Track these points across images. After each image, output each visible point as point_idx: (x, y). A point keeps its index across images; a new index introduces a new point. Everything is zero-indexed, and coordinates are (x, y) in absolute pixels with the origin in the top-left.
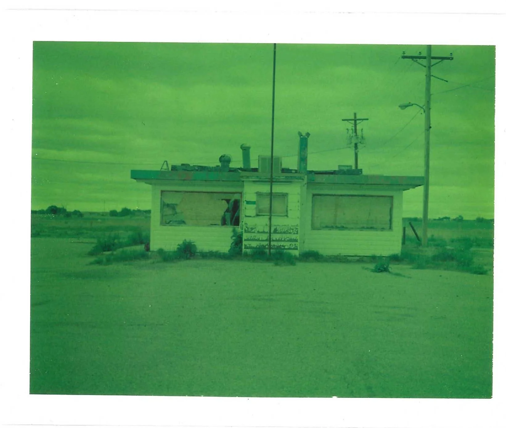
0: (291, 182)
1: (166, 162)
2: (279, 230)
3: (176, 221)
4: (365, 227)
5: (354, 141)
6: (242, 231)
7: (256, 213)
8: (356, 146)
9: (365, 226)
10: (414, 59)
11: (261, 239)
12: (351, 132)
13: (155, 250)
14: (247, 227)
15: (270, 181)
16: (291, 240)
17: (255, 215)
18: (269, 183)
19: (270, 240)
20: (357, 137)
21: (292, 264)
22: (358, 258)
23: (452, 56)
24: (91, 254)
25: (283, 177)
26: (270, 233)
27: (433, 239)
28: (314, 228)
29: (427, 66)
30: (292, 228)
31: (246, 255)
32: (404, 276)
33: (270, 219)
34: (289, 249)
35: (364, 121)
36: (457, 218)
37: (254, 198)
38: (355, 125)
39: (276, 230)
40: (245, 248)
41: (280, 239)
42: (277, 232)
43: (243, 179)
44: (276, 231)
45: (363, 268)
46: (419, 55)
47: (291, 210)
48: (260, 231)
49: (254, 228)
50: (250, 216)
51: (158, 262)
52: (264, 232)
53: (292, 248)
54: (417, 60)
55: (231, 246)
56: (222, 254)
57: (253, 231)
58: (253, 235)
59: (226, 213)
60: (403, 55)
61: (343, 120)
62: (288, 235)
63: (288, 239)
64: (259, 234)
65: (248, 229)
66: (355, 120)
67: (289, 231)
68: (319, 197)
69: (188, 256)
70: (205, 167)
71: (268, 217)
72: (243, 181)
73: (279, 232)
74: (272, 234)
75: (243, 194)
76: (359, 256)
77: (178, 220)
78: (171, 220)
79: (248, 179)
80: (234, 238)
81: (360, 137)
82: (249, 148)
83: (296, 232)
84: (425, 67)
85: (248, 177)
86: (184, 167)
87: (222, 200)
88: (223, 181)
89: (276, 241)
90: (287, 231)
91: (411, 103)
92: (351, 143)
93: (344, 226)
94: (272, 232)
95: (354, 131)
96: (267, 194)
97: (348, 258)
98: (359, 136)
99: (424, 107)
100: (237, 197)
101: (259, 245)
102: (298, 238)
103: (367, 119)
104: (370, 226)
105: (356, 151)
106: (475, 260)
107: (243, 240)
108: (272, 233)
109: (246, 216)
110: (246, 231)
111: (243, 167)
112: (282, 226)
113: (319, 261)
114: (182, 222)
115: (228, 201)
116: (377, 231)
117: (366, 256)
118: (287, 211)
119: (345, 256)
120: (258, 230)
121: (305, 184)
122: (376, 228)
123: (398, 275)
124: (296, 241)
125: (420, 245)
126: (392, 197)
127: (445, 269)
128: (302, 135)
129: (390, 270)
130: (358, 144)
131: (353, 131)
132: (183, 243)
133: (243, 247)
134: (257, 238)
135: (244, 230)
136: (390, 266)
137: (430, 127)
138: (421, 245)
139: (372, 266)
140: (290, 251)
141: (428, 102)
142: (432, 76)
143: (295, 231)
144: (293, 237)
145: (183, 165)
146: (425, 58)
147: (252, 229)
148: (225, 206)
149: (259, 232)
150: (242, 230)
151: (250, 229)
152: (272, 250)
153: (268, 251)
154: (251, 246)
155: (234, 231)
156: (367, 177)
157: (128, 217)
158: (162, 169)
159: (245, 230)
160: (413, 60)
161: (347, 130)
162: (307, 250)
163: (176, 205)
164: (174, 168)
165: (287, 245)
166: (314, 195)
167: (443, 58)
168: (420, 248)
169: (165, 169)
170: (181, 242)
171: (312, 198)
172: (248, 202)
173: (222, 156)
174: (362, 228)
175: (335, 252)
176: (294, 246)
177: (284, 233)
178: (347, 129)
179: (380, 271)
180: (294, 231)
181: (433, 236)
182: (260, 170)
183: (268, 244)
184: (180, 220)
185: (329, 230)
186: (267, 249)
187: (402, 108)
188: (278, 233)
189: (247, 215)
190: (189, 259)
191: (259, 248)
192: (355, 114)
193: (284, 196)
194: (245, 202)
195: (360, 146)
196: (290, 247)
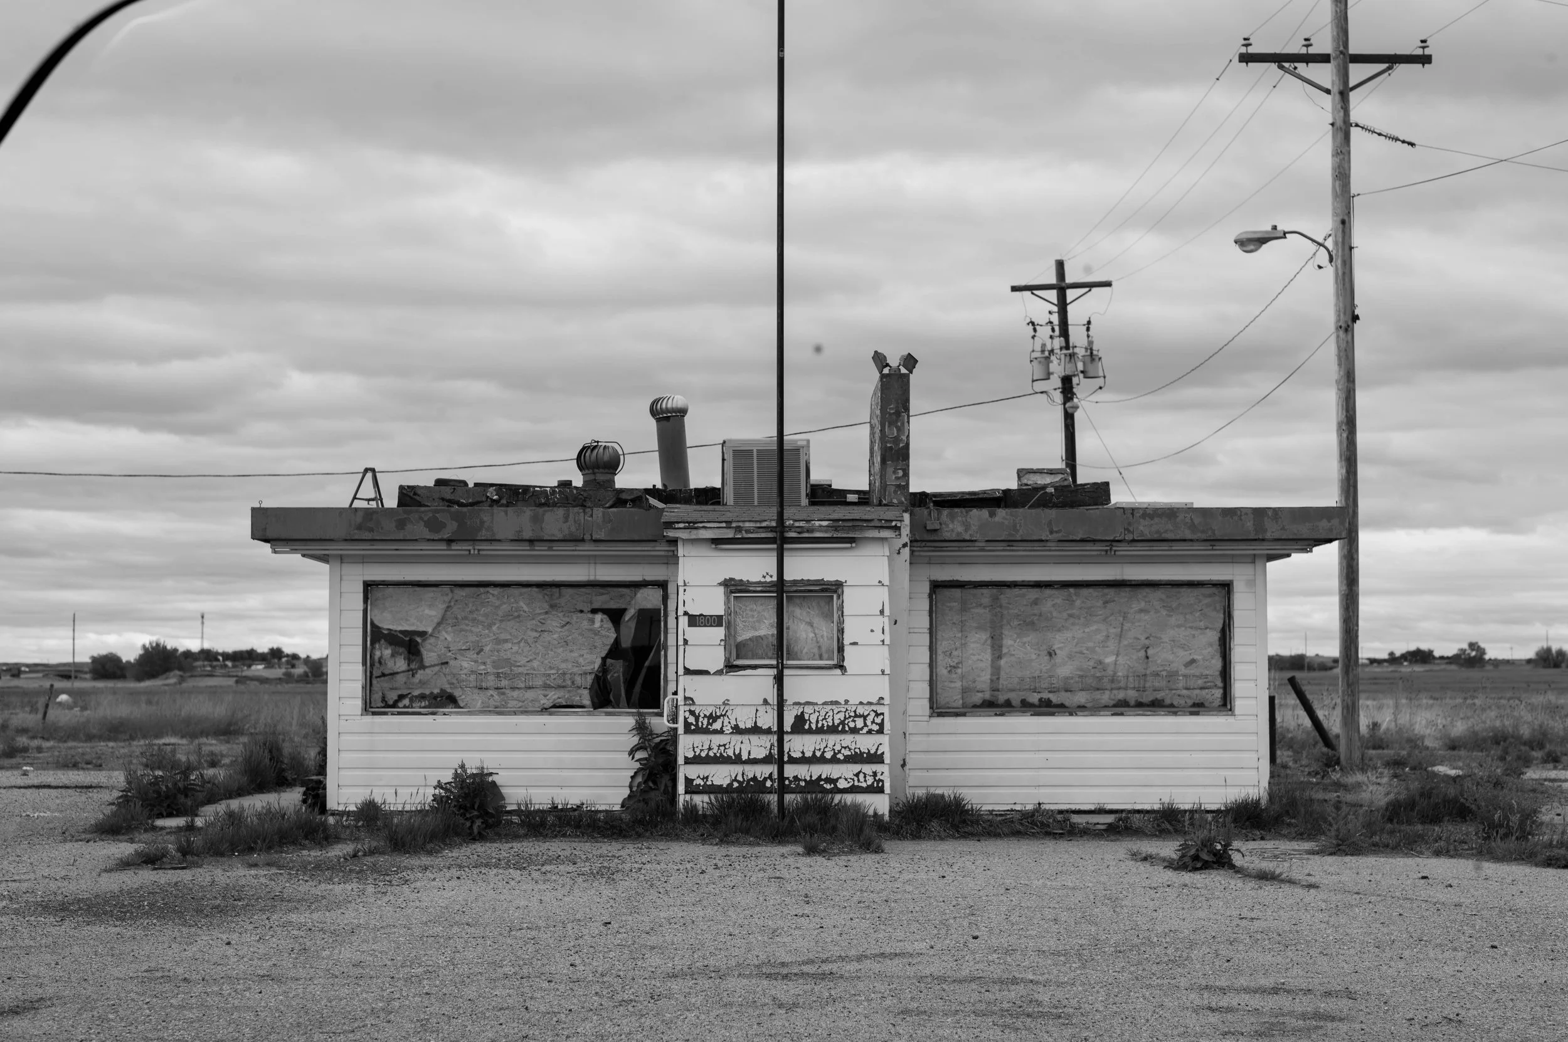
0: (852, 540)
1: (369, 475)
2: (814, 721)
3: (422, 697)
4: (1132, 703)
5: (1058, 368)
6: (676, 729)
7: (727, 660)
8: (1067, 388)
9: (1132, 695)
10: (1286, 65)
11: (745, 757)
12: (1044, 332)
13: (352, 808)
14: (692, 713)
15: (775, 538)
16: (856, 758)
17: (720, 665)
18: (775, 546)
19: (779, 758)
20: (1071, 351)
21: (869, 846)
22: (1110, 819)
23: (1427, 52)
24: (109, 830)
25: (825, 523)
26: (781, 733)
27: (1376, 742)
28: (938, 709)
29: (1335, 90)
30: (860, 710)
31: (692, 816)
32: (1291, 882)
33: (779, 680)
34: (854, 790)
35: (1094, 290)
36: (1463, 651)
37: (714, 603)
38: (1063, 305)
39: (800, 720)
40: (686, 793)
41: (818, 754)
42: (807, 727)
43: (671, 534)
44: (800, 726)
45: (1134, 856)
46: (1304, 51)
47: (855, 644)
48: (742, 726)
49: (719, 717)
50: (705, 673)
51: (372, 852)
52: (756, 730)
53: (864, 785)
54: (1295, 68)
55: (631, 787)
56: (601, 816)
57: (717, 726)
58: (717, 740)
59: (609, 661)
60: (1243, 50)
61: (1014, 289)
62: (848, 739)
63: (847, 753)
64: (738, 738)
65: (697, 718)
66: (1061, 288)
67: (852, 725)
68: (957, 593)
69: (476, 830)
70: (526, 488)
71: (774, 672)
72: (674, 542)
73: (814, 726)
74: (786, 738)
75: (671, 589)
76: (1111, 812)
77: (427, 692)
78: (405, 692)
79: (694, 534)
80: (640, 755)
81: (1081, 352)
82: (683, 412)
83: (876, 728)
84: (1328, 92)
85: (692, 525)
86: (447, 492)
87: (594, 611)
88: (596, 541)
89: (803, 760)
90: (842, 723)
91: (1279, 228)
92: (1048, 376)
93: (1054, 698)
94: (787, 727)
95: (1057, 328)
96: (765, 587)
97: (1076, 819)
98: (1077, 350)
99: (1329, 243)
100: (649, 599)
101: (740, 778)
102: (885, 749)
103: (1108, 284)
104: (1147, 698)
105: (1068, 405)
106: (1547, 815)
107: (681, 760)
108: (787, 733)
109: (688, 672)
110: (688, 729)
111: (659, 486)
112: (825, 703)
113: (966, 836)
114: (445, 701)
115: (615, 616)
116: (1175, 714)
117: (1139, 812)
118: (841, 649)
119: (1061, 812)
120: (733, 723)
121: (905, 545)
122: (1172, 706)
123: (1264, 877)
124: (876, 758)
125: (1331, 762)
126: (1226, 587)
127: (1438, 853)
128: (887, 365)
129: (1237, 858)
130: (1075, 380)
131: (1053, 330)
132: (456, 775)
133: (681, 788)
134: (730, 753)
135: (680, 726)
136: (1236, 844)
137: (1355, 318)
138: (1338, 762)
139: (1169, 848)
140: (860, 798)
141: (1343, 222)
142: (1357, 125)
143: (873, 722)
144: (865, 743)
145: (440, 482)
146: (1324, 58)
147: (713, 718)
148: (604, 632)
149: (737, 730)
150: (675, 726)
151: (705, 722)
152: (788, 797)
153: (773, 798)
154: (709, 783)
155: (641, 728)
156: (1131, 512)
157: (172, 679)
158: (355, 498)
159: (687, 725)
160: (1281, 67)
161: (1031, 327)
162: (921, 792)
163: (423, 634)
164: (408, 496)
165: (844, 773)
166: (936, 586)
167: (1393, 60)
168: (1335, 776)
169: (369, 500)
170: (447, 777)
171: (930, 596)
172: (695, 620)
173: (584, 448)
174: (1121, 707)
175: (1023, 798)
176: (870, 780)
177: (833, 730)
178: (1033, 323)
179: (1199, 865)
180: (869, 722)
181: (1375, 726)
182: (729, 497)
183: (775, 776)
184: (436, 691)
185: (996, 715)
186: (770, 791)
187: (1245, 249)
188: (810, 731)
189: (692, 667)
190: (480, 837)
191: (741, 790)
192: (1060, 265)
193: (830, 591)
194: (684, 621)
195: (1082, 386)
196: (856, 783)
